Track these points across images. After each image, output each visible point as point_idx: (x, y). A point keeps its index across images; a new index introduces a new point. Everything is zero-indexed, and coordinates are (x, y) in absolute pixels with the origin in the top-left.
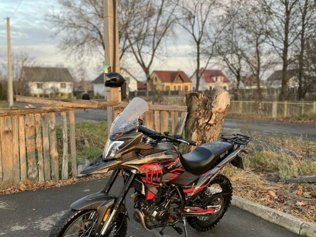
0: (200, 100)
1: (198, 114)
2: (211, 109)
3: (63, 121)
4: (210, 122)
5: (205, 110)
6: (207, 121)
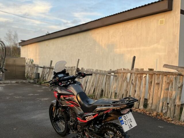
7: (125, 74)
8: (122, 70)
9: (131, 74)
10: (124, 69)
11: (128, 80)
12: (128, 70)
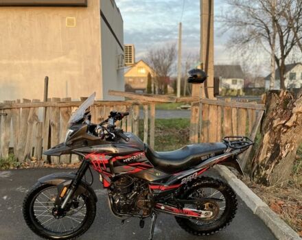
0: (280, 98)
1: (274, 114)
2: (292, 109)
3: (144, 114)
4: (287, 124)
5: (284, 109)
6: (283, 122)
7: (32, 109)
8: (22, 101)
9: (46, 107)
10: (26, 100)
11: (42, 120)
12: (37, 101)
